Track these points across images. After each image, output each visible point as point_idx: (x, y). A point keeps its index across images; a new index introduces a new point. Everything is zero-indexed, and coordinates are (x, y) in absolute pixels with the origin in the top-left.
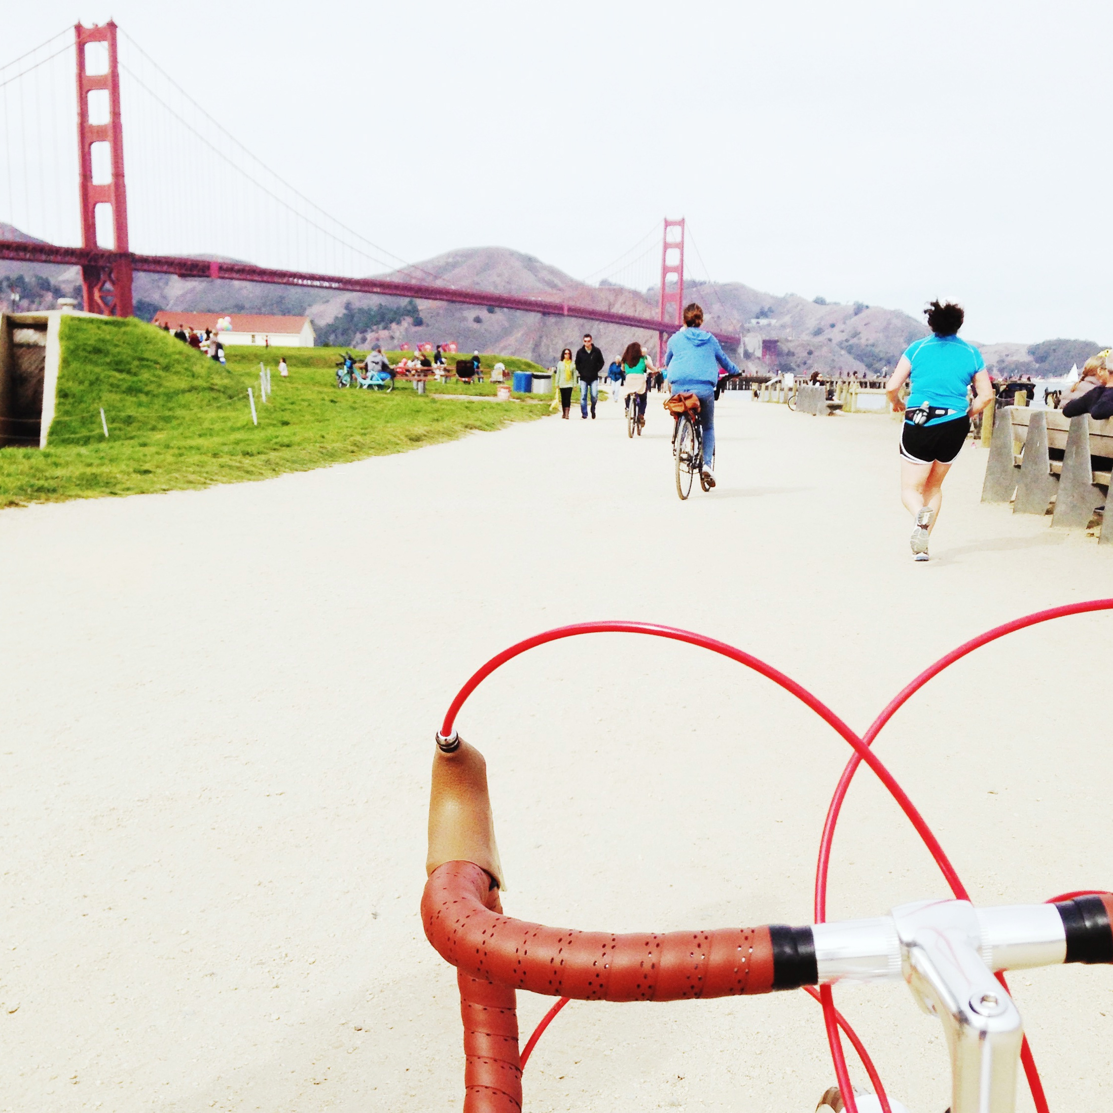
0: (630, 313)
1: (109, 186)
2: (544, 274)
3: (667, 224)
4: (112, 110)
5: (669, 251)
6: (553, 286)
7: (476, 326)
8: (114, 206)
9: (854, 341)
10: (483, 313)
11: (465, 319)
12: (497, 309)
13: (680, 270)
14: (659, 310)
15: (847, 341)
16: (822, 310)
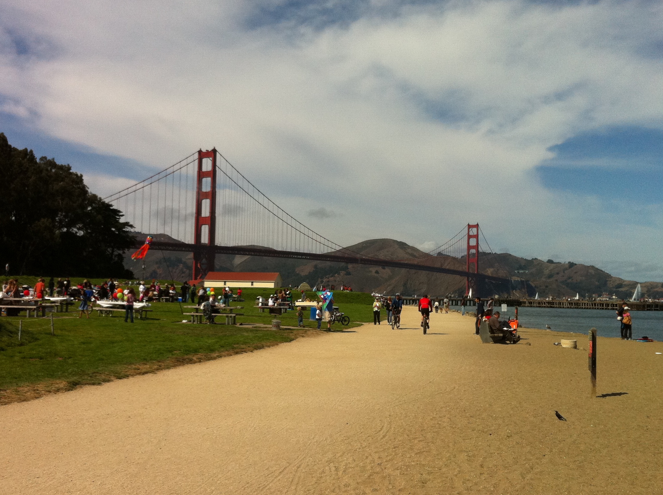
0: (452, 268)
1: (208, 217)
2: (409, 251)
3: (469, 226)
4: (212, 186)
5: (471, 239)
6: (415, 256)
7: (376, 275)
8: (210, 226)
9: (570, 281)
10: (380, 269)
11: (371, 272)
12: (386, 268)
13: (477, 247)
14: (467, 267)
15: (566, 281)
16: (552, 266)
